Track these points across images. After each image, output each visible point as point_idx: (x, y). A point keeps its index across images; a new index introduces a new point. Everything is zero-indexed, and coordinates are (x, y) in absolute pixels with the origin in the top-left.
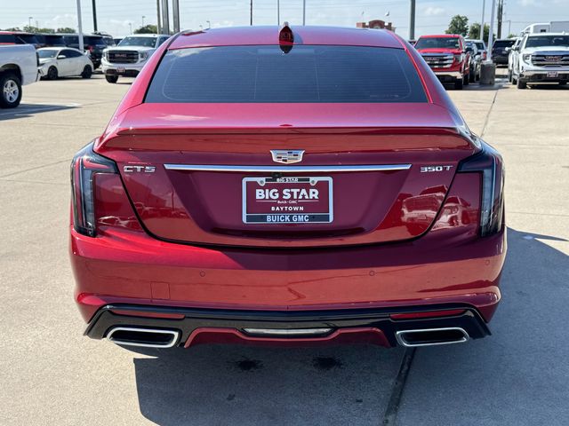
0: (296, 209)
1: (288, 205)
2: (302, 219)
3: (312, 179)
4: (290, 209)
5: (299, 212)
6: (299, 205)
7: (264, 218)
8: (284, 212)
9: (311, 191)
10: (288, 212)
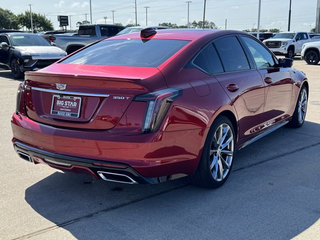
0: (68, 110)
1: (66, 108)
2: (68, 115)
3: (75, 98)
4: (66, 110)
5: (69, 112)
6: (69, 108)
7: (57, 113)
8: (64, 111)
9: (74, 103)
10: (65, 111)
